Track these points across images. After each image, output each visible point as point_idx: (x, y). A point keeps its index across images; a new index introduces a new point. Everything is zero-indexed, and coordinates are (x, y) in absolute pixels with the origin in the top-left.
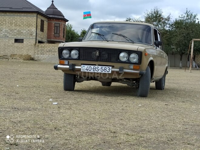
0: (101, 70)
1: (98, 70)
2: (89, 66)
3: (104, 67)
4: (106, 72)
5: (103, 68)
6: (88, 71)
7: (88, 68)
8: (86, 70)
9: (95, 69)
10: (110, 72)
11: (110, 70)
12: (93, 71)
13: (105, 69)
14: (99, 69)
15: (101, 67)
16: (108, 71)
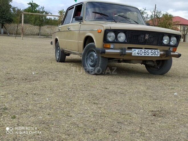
0: (151, 53)
1: (148, 54)
2: (140, 50)
3: (154, 50)
4: (156, 55)
5: (153, 52)
6: (140, 55)
7: (139, 52)
8: (137, 54)
9: (146, 53)
10: (159, 55)
11: (159, 53)
12: (144, 55)
13: (154, 53)
14: (149, 52)
15: (151, 51)
16: (157, 54)
